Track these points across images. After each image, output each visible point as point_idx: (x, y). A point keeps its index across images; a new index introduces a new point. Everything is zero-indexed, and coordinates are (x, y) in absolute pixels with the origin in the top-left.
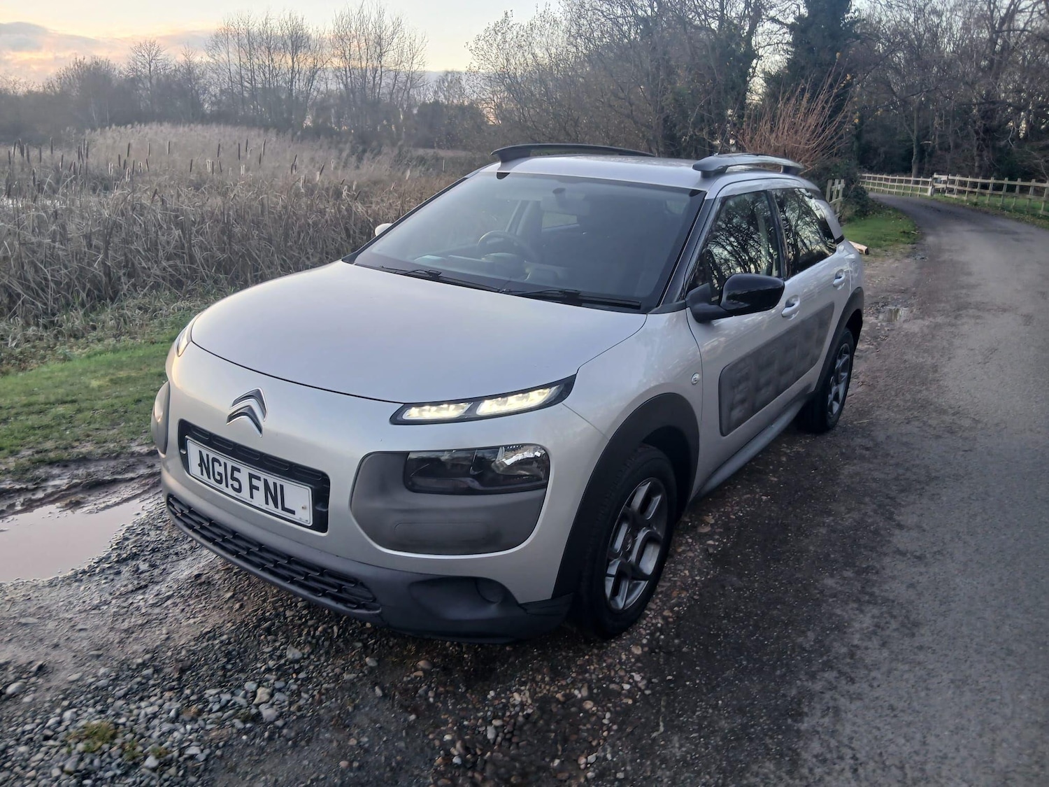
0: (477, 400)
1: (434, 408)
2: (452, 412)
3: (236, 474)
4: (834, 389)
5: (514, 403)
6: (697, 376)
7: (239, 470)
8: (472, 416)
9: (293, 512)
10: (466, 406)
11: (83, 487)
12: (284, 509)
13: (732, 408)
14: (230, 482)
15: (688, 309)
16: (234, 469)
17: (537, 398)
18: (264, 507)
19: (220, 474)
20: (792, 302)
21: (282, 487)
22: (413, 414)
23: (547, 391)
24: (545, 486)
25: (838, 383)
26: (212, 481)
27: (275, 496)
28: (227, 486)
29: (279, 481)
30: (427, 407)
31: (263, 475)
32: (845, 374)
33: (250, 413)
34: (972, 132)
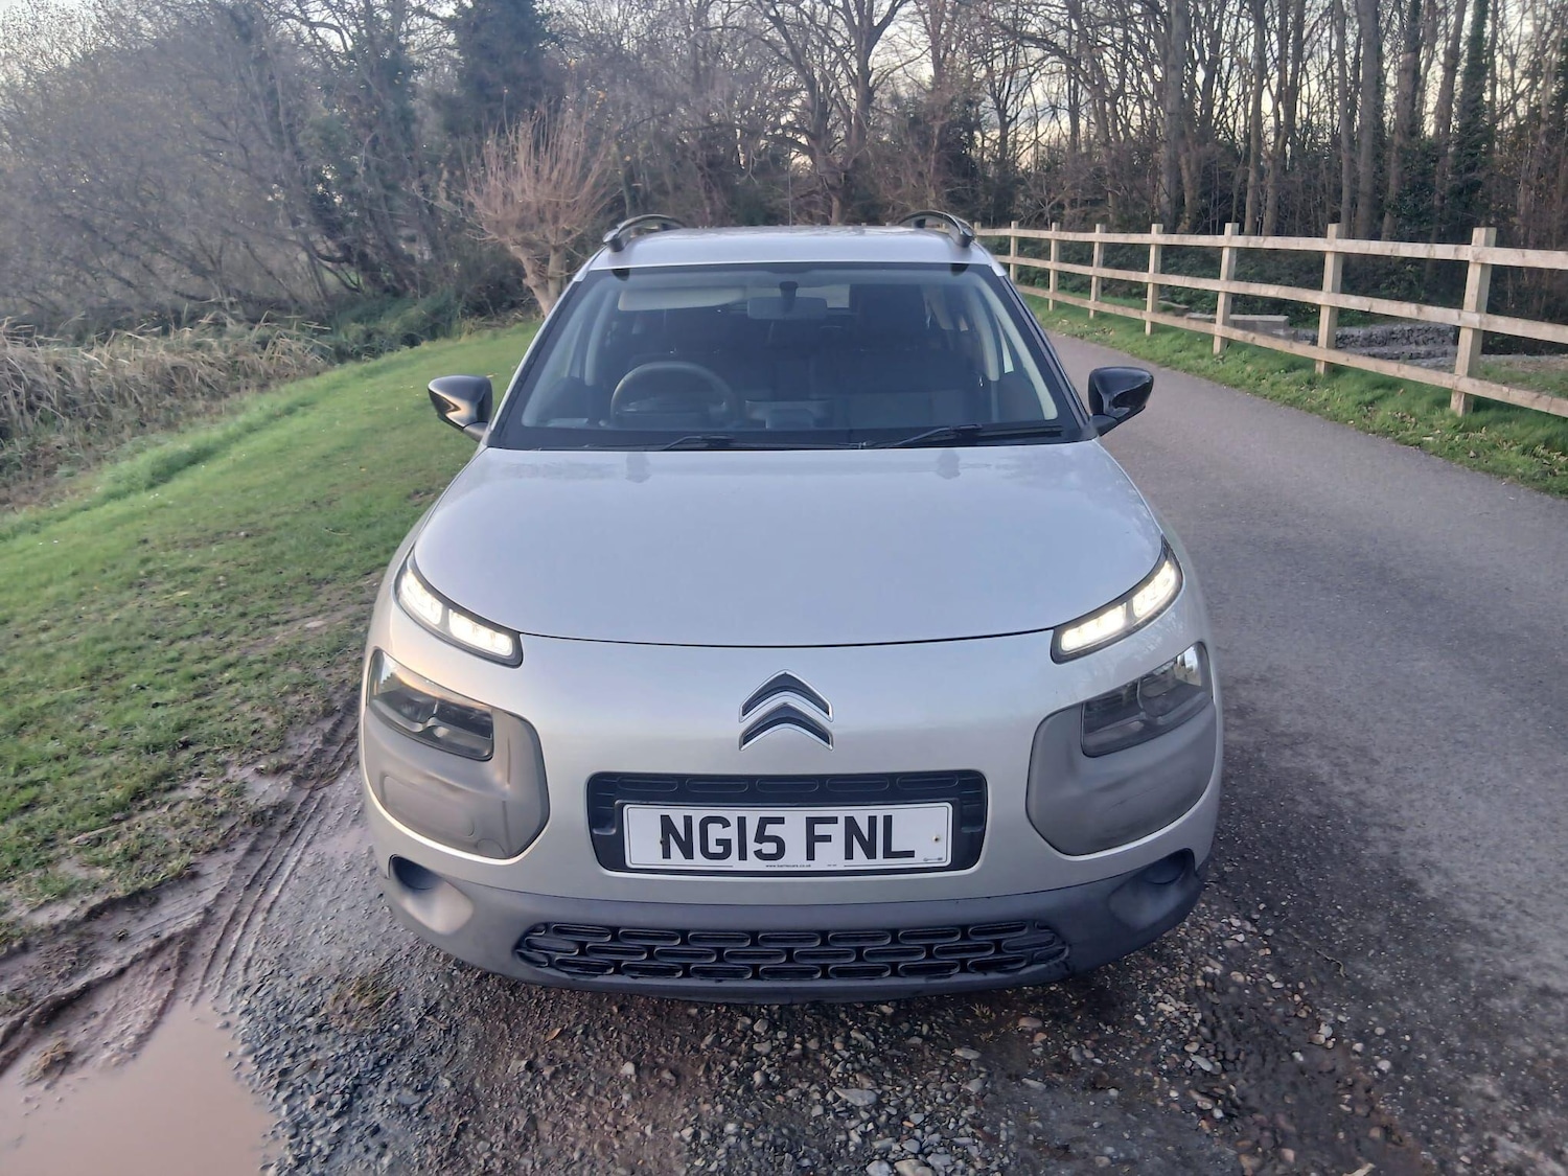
3: (771, 830)
7: (778, 821)
9: (910, 854)
11: (36, 1024)
12: (890, 855)
14: (752, 847)
16: (763, 821)
18: (841, 866)
19: (722, 842)
21: (886, 819)
26: (699, 861)
27: (869, 838)
28: (743, 858)
29: (883, 811)
31: (844, 812)
33: (791, 717)
34: (694, 168)
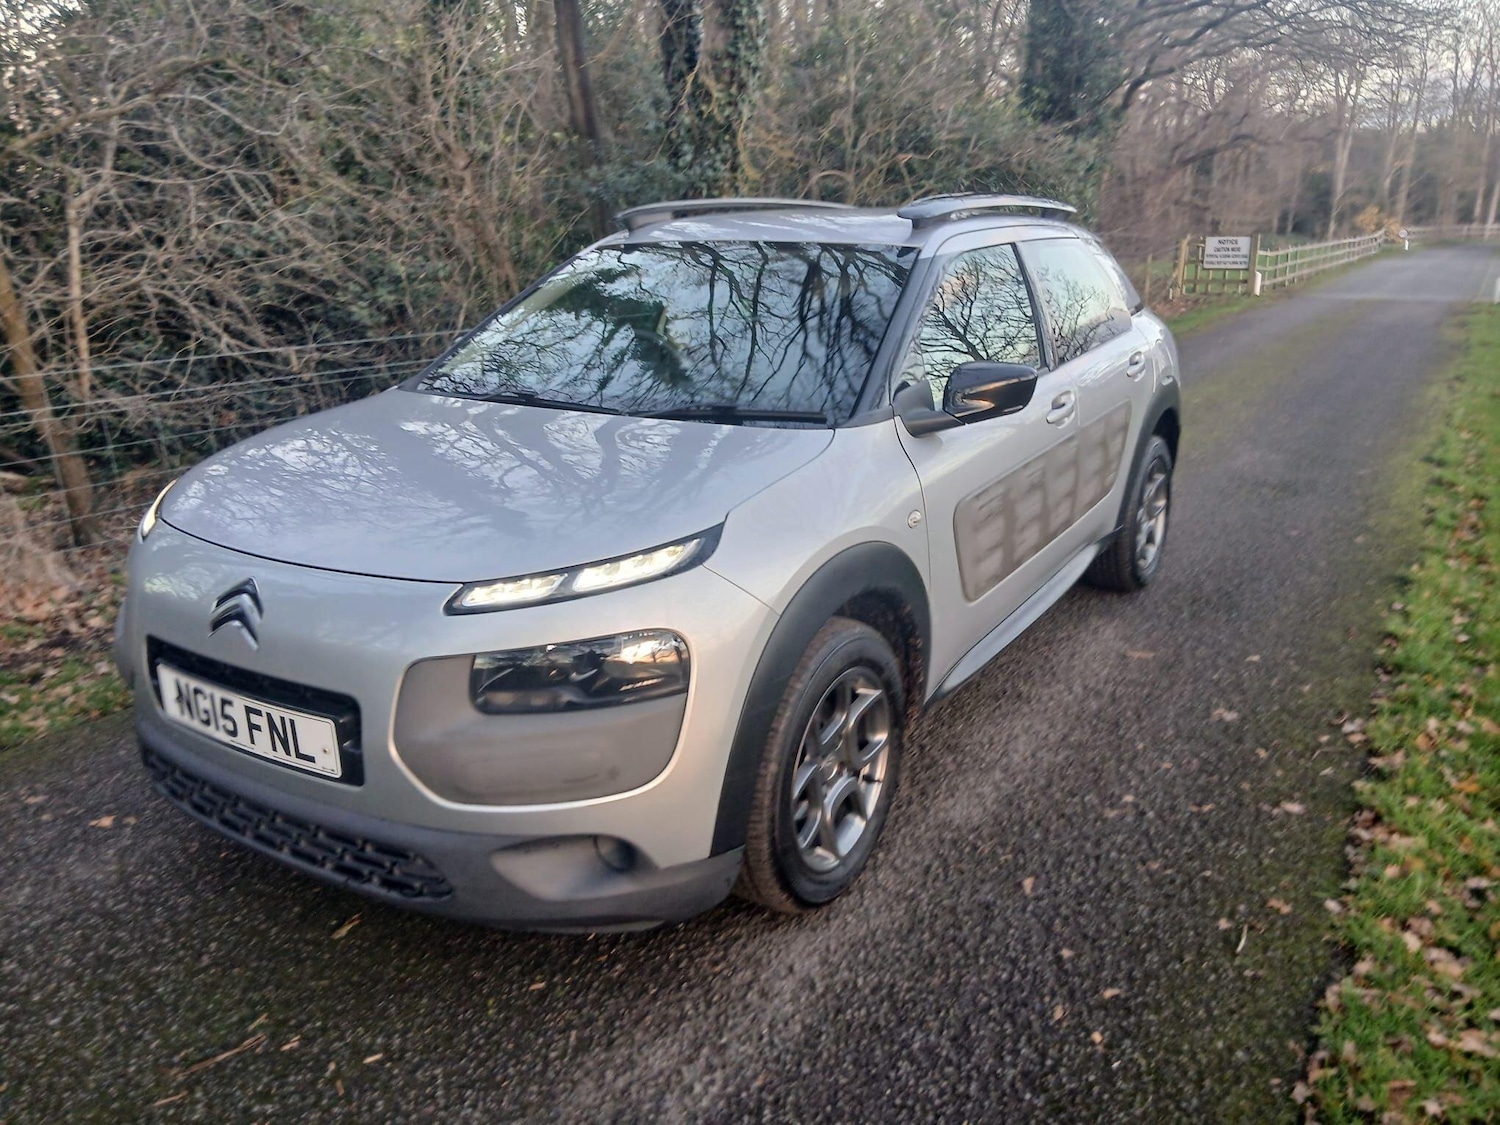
0: (573, 570)
1: (510, 586)
2: (537, 589)
3: (228, 710)
4: (1145, 527)
5: (629, 570)
6: (918, 516)
7: (230, 703)
8: (567, 593)
9: (312, 760)
10: (558, 579)
12: (299, 756)
13: (979, 560)
14: (222, 722)
15: (897, 418)
16: (225, 702)
17: (664, 560)
18: (271, 755)
19: (206, 712)
20: (1063, 399)
21: (292, 722)
22: (478, 597)
23: (679, 548)
24: (686, 690)
25: (1151, 516)
26: (197, 724)
27: (283, 737)
28: (217, 728)
29: (289, 715)
30: (499, 586)
31: (264, 707)
32: (1162, 503)
33: (241, 616)
